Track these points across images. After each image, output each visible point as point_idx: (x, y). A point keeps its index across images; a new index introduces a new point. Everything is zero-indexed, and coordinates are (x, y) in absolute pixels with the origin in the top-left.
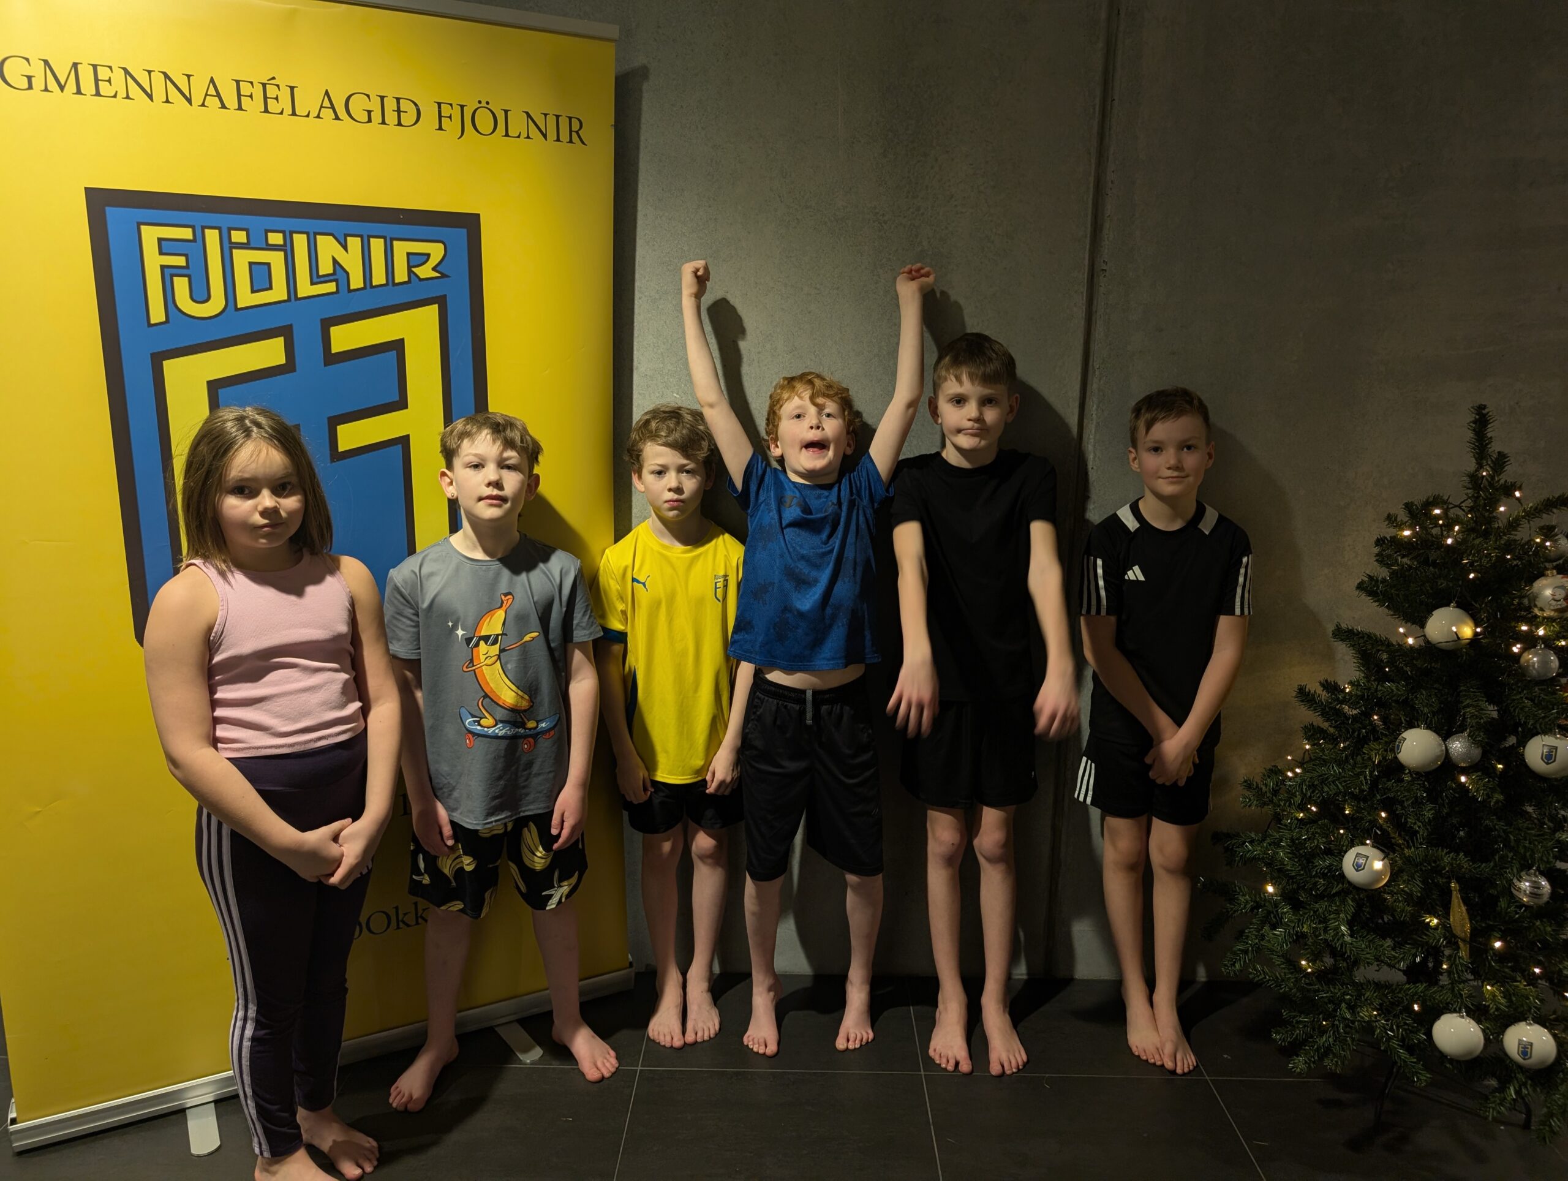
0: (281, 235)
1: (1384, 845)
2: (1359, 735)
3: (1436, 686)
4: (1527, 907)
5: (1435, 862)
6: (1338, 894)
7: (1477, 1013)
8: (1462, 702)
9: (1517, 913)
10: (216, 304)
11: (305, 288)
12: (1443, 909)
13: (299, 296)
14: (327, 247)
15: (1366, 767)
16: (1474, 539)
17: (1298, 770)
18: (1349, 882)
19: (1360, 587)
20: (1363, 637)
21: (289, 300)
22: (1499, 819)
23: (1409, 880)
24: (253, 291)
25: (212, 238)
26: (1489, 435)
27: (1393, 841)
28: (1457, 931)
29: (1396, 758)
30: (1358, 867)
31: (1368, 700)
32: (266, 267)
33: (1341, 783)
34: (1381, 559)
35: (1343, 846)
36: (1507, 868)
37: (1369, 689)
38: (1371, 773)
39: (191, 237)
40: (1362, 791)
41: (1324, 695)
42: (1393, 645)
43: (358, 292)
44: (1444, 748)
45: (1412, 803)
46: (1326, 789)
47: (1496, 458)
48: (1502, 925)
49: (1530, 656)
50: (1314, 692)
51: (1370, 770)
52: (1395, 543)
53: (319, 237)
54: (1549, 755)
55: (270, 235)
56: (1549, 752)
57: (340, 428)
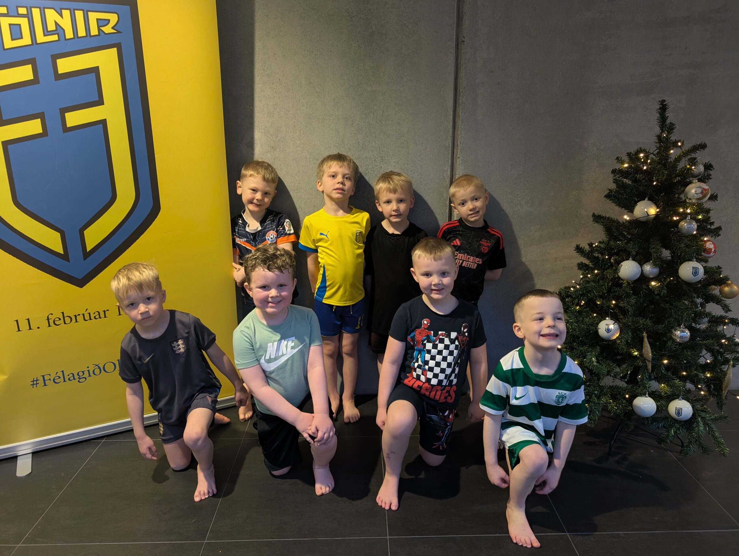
0: (25, 9)
3: (638, 240)
4: (680, 344)
5: (636, 324)
6: (594, 343)
9: (675, 347)
11: (41, 38)
13: (38, 42)
20: (606, 220)
21: (32, 44)
24: (13, 40)
26: (667, 115)
27: (619, 317)
28: (646, 356)
30: (608, 331)
32: (18, 26)
41: (588, 249)
43: (70, 40)
44: (641, 270)
47: (669, 126)
48: (668, 353)
49: (683, 223)
50: (584, 247)
51: (607, 283)
52: (621, 171)
53: (46, 10)
54: (695, 272)
55: (19, 9)
56: (696, 270)
57: (67, 115)
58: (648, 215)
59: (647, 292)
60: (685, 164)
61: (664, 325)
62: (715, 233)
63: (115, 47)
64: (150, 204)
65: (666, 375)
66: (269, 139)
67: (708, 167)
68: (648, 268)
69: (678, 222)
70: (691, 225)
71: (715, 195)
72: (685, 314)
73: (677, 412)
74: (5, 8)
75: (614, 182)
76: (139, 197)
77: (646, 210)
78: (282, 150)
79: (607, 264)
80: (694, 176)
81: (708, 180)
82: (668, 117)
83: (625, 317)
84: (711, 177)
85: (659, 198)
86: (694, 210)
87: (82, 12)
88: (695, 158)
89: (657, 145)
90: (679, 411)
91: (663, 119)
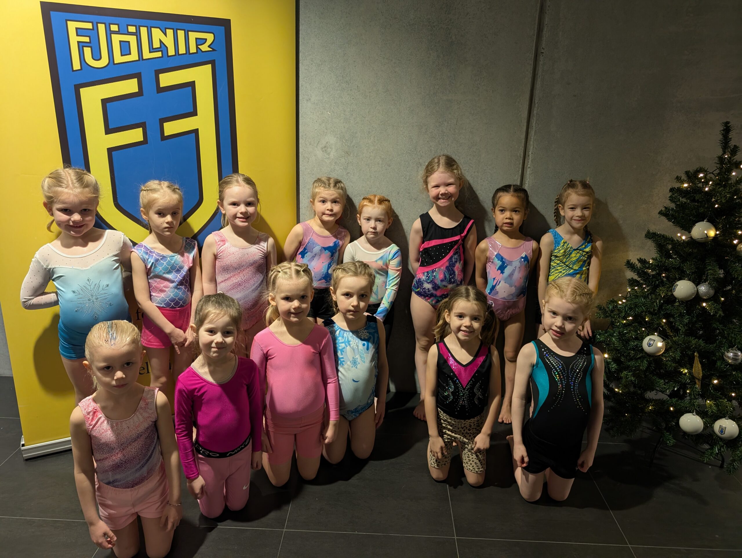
0: (134, 27)
1: (664, 335)
2: (655, 284)
3: (694, 260)
4: (731, 365)
5: (688, 343)
6: (640, 358)
7: (702, 413)
8: (707, 268)
9: (725, 368)
10: (104, 61)
11: (147, 55)
12: (690, 365)
13: (144, 58)
14: (157, 33)
15: (657, 299)
16: (718, 188)
17: (624, 301)
18: (646, 353)
19: (661, 213)
20: (660, 237)
21: (139, 60)
22: (720, 324)
23: (674, 351)
24: (122, 55)
25: (102, 28)
26: (730, 137)
27: (668, 334)
28: (696, 375)
29: (672, 295)
30: (649, 345)
31: (660, 267)
32: (128, 43)
33: (644, 307)
34: (672, 199)
35: (644, 336)
36: (722, 347)
37: (661, 262)
38: (660, 302)
39: (91, 28)
40: (654, 310)
41: (639, 265)
42: (675, 241)
43: (172, 57)
44: (696, 289)
45: (679, 315)
46: (637, 310)
48: (717, 373)
52: (680, 190)
53: (152, 29)
55: (129, 27)
57: (165, 124)
58: (707, 236)
61: (715, 345)
63: (210, 64)
66: (344, 144)
68: (704, 289)
69: (737, 245)
73: (721, 430)
74: (117, 26)
77: (705, 232)
78: (356, 155)
83: (675, 334)
85: (718, 220)
87: (183, 31)
89: (717, 166)
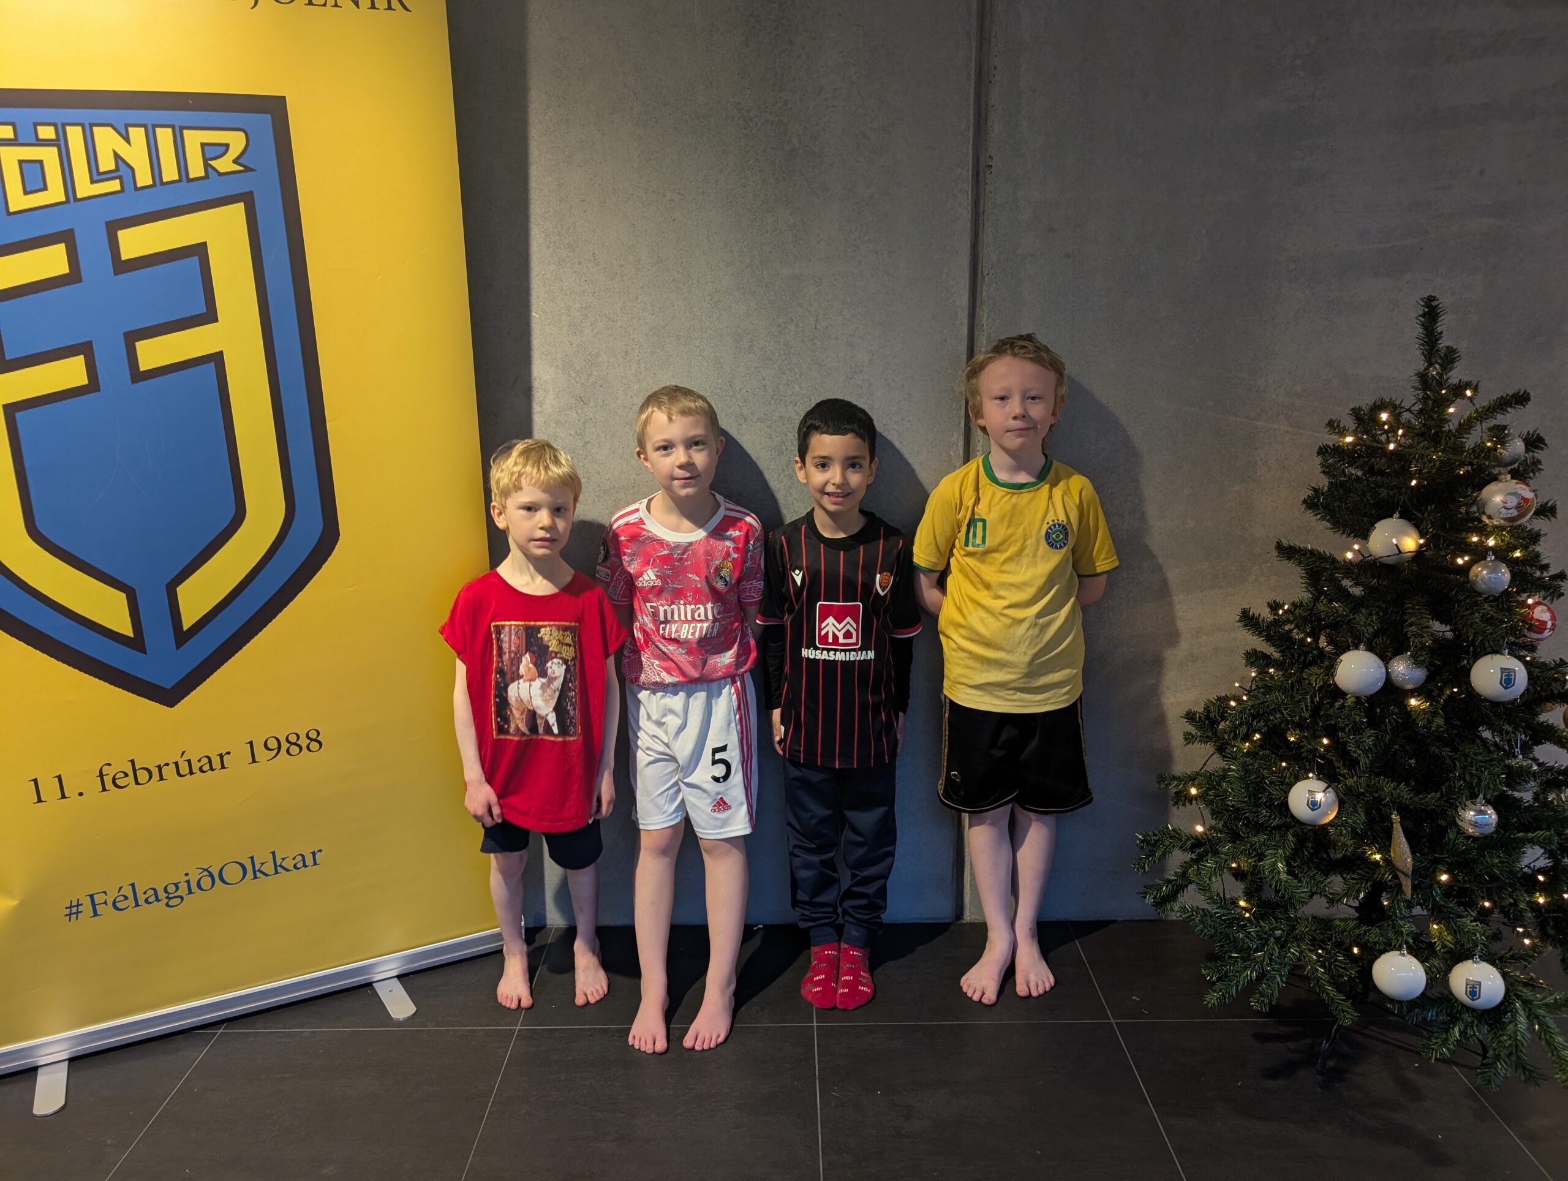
0: (52, 128)
1: (1328, 776)
3: (1377, 605)
4: (1473, 839)
5: (1377, 792)
7: (1421, 951)
8: (1406, 621)
9: (1462, 846)
11: (85, 188)
12: (1385, 843)
13: (80, 196)
14: (105, 139)
21: (67, 201)
23: (1351, 812)
24: (26, 193)
26: (1439, 329)
28: (1400, 865)
29: (1334, 684)
32: (38, 165)
34: (1325, 469)
36: (1453, 799)
38: (1313, 700)
43: (146, 190)
44: (1386, 671)
46: (1270, 717)
47: (1446, 354)
48: (1448, 857)
49: (1480, 569)
50: (1259, 615)
51: (1311, 696)
52: (1338, 451)
53: (95, 129)
54: (1508, 680)
55: (39, 129)
56: (1509, 675)
57: (139, 345)
58: (1400, 551)
59: (1400, 721)
60: (1482, 437)
61: (1438, 795)
62: (1552, 590)
63: (240, 201)
64: (318, 526)
65: (1443, 905)
66: (572, 381)
67: (1534, 442)
68: (1402, 669)
69: (1468, 566)
70: (1497, 574)
71: (1550, 504)
72: (1486, 773)
73: (1468, 989)
74: (10, 128)
75: (1323, 472)
76: (295, 511)
77: (1394, 541)
78: (601, 403)
79: (1311, 653)
80: (1502, 463)
81: (1534, 474)
82: (1441, 333)
83: (1352, 772)
84: (1540, 467)
85: (1423, 515)
86: (1502, 541)
87: (170, 130)
88: (1505, 427)
89: (1418, 395)
90: (1473, 987)
91: (1430, 338)
